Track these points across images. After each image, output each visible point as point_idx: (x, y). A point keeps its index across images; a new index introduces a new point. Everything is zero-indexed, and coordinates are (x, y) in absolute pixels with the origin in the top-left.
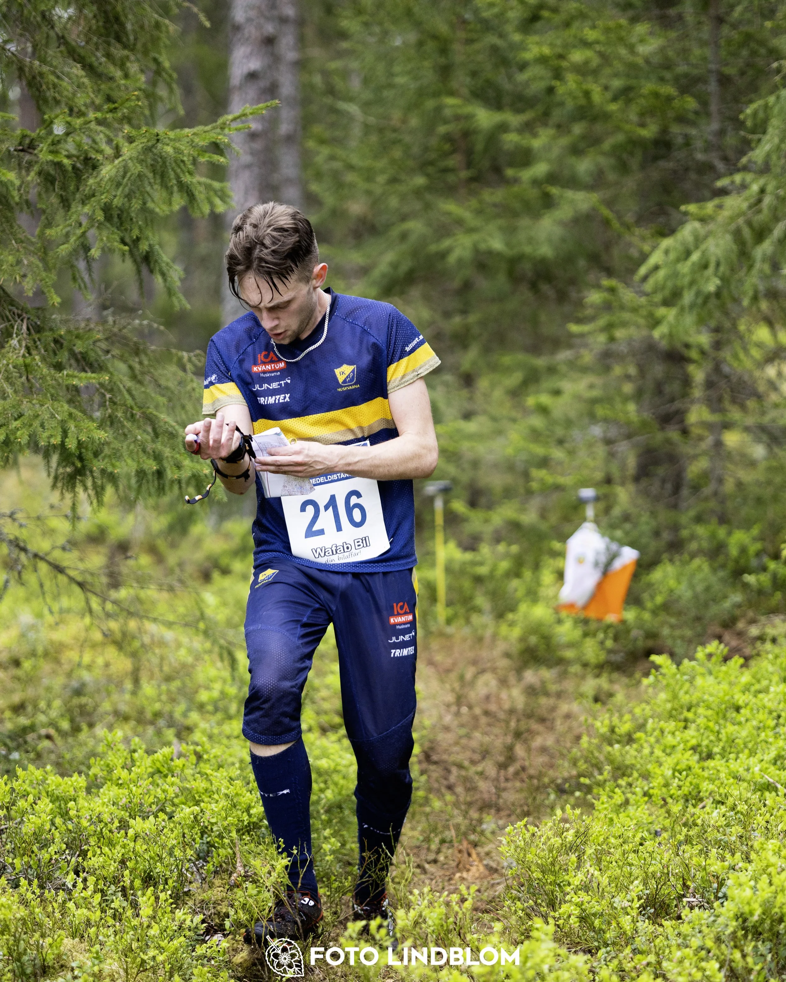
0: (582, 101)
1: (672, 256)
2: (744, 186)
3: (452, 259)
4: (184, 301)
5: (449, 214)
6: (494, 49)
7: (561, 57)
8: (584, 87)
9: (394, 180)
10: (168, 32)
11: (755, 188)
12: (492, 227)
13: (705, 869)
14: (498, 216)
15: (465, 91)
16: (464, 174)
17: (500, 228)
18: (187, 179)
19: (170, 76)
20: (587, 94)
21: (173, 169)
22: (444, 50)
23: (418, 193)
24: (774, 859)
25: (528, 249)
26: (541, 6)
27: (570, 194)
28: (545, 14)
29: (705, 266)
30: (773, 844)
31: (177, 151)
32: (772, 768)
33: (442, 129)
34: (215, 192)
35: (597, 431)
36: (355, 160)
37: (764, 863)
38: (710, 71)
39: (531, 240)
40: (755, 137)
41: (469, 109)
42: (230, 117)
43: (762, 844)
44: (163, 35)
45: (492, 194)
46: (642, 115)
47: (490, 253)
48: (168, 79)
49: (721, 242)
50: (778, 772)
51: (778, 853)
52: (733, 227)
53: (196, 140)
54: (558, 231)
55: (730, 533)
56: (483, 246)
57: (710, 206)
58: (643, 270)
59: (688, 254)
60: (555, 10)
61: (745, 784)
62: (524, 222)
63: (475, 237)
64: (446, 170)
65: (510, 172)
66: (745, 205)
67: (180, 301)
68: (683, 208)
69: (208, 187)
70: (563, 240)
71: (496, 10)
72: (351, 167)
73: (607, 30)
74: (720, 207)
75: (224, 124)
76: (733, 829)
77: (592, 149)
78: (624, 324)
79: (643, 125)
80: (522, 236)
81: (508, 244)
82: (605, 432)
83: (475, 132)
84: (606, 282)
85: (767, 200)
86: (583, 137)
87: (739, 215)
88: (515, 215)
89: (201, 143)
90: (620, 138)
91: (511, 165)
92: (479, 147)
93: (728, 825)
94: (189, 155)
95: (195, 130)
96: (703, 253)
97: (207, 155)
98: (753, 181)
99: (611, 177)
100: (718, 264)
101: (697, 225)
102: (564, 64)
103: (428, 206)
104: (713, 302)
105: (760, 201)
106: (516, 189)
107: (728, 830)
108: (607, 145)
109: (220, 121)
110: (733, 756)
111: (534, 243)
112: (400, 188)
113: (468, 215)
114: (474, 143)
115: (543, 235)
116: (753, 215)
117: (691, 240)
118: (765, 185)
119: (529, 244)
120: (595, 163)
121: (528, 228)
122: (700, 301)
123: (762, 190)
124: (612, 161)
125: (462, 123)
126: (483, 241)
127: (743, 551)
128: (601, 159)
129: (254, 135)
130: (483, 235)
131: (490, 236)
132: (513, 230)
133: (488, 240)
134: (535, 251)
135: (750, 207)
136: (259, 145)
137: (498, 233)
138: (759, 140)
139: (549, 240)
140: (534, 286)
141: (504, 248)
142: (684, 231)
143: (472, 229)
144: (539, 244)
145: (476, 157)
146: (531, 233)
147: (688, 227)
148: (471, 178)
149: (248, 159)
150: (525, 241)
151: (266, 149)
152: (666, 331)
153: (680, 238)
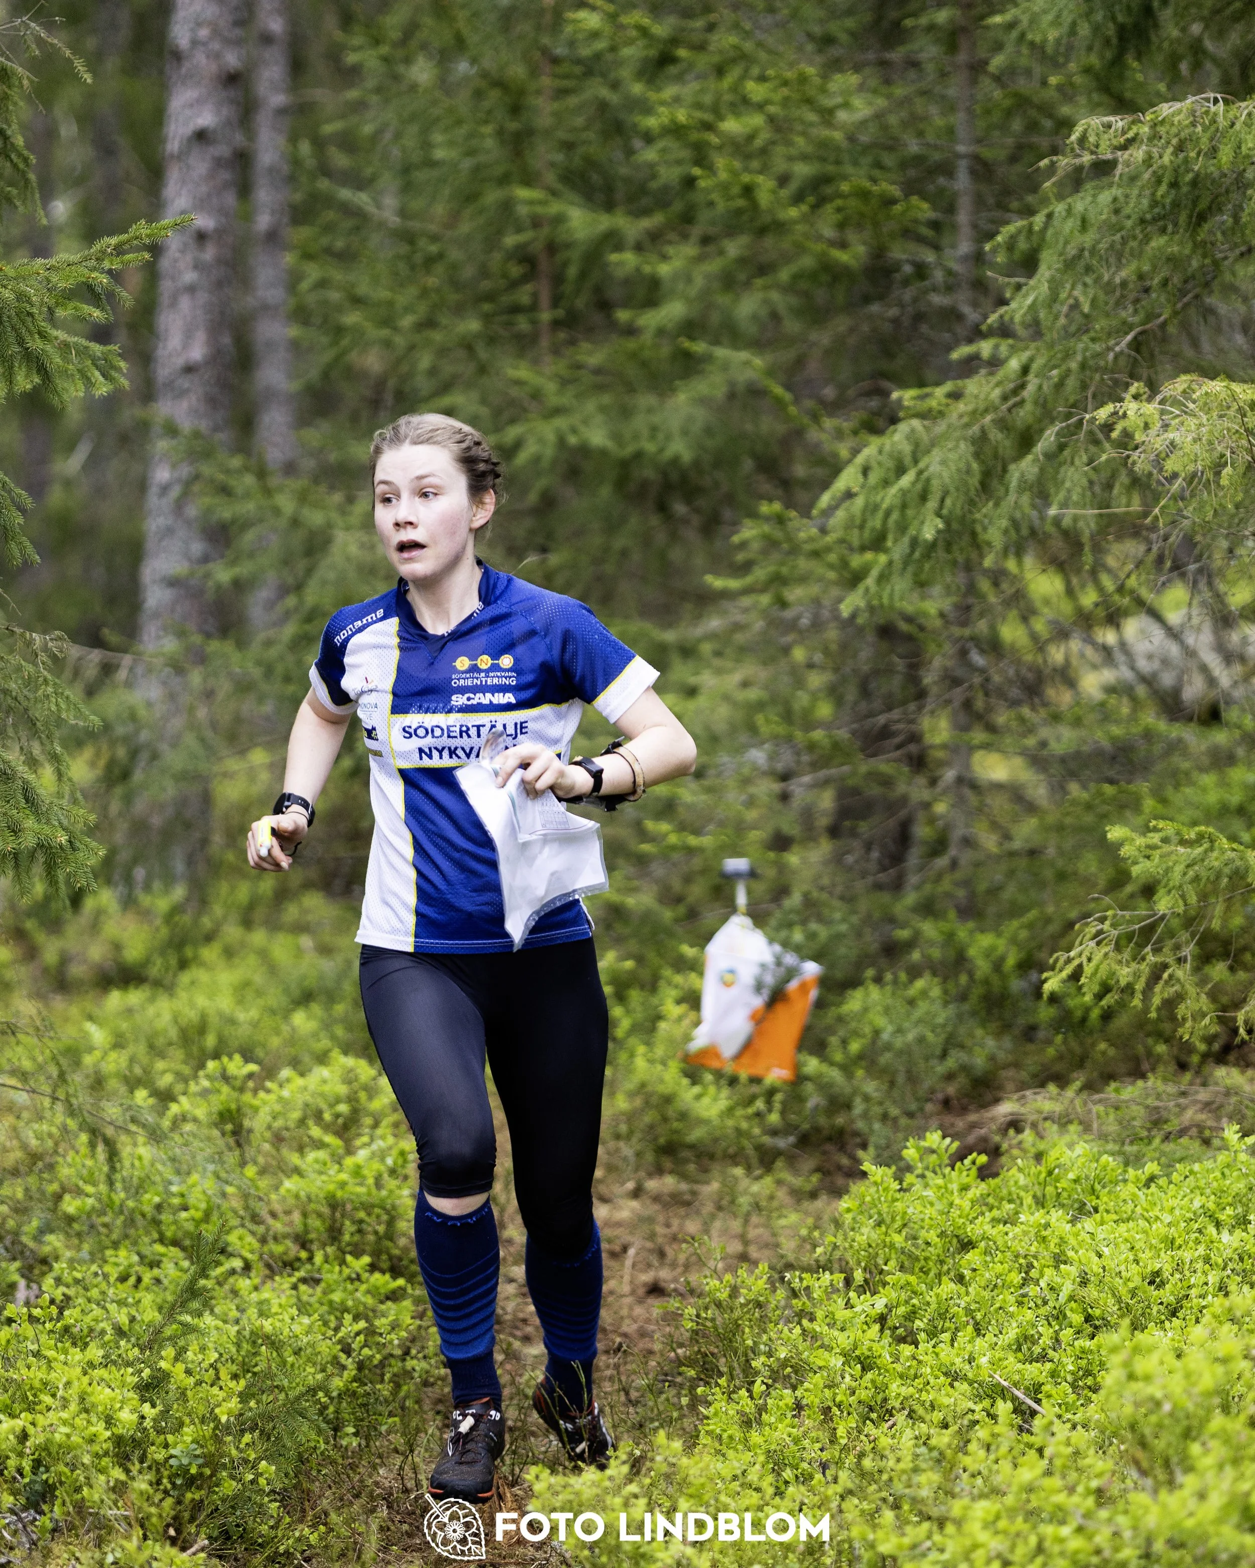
0: (741, 203)
1: (874, 476)
2: (996, 362)
3: (522, 457)
4: (30, 549)
5: (518, 383)
6: (603, 106)
7: (708, 127)
8: (746, 178)
9: (429, 323)
10: (21, 86)
11: (1014, 364)
12: (590, 406)
13: (872, 1546)
14: (600, 388)
15: (550, 178)
16: (545, 316)
17: (602, 409)
18: (35, 344)
19: (26, 160)
20: (748, 191)
21: (13, 328)
22: (515, 110)
23: (468, 346)
24: (983, 1537)
25: (650, 447)
26: (674, 41)
27: (721, 352)
28: (682, 53)
29: (925, 495)
30: (983, 1508)
31: (21, 297)
32: (1011, 1359)
33: (510, 240)
34: (94, 361)
35: (758, 756)
36: (363, 289)
37: (968, 1542)
38: (958, 156)
39: (654, 430)
40: (1012, 282)
41: (555, 208)
42: (114, 241)
43: (966, 1508)
44: (14, 94)
46: (841, 226)
47: (584, 450)
48: (21, 166)
49: (953, 456)
50: (1020, 1366)
51: (990, 1524)
52: (976, 428)
53: (54, 279)
54: (701, 415)
55: (973, 935)
56: (573, 440)
57: (940, 392)
58: (825, 499)
59: (901, 470)
60: (701, 47)
61: (965, 1386)
62: (646, 400)
63: (561, 422)
64: (516, 309)
65: (623, 315)
66: (997, 392)
67: (22, 550)
68: (894, 396)
69: (83, 352)
70: (708, 431)
71: (600, 45)
72: (357, 301)
73: (785, 83)
74: (955, 396)
75: (103, 252)
76: (922, 1478)
77: (759, 282)
78: (803, 579)
79: (843, 245)
80: (640, 422)
81: (617, 437)
82: (772, 758)
83: (568, 246)
85: (1033, 386)
86: (742, 261)
87: (986, 411)
88: (631, 389)
89: (62, 285)
90: (807, 262)
91: (626, 304)
92: (572, 272)
93: (916, 1470)
94: (42, 303)
95: (52, 261)
96: (921, 472)
97: (72, 304)
98: (1013, 350)
99: (792, 326)
100: (945, 495)
101: (916, 423)
102: (714, 140)
103: (482, 370)
104: (941, 554)
105: (1022, 386)
106: (631, 344)
108: (784, 275)
109: (97, 246)
110: (946, 1336)
111: (661, 436)
112: (437, 336)
113: (550, 387)
114: (565, 264)
115: (675, 423)
116: (1009, 410)
117: (907, 448)
118: (1031, 360)
119: (652, 438)
120: (766, 301)
121: (650, 410)
122: (917, 555)
123: (1025, 370)
124: (794, 300)
125: (545, 231)
126: (574, 431)
127: (998, 966)
128: (775, 296)
129: (201, 237)
130: (575, 419)
131: (586, 422)
132: (626, 412)
133: (583, 429)
134: (661, 450)
135: (1005, 398)
136: (209, 254)
137: (599, 419)
138: (1018, 287)
139: (685, 432)
140: (662, 508)
141: (609, 444)
142: (897, 437)
143: (557, 411)
144: (669, 437)
145: (568, 289)
146: (656, 419)
147: (903, 428)
148: (556, 324)
149: (189, 277)
150: (645, 432)
151: (220, 261)
152: (862, 604)
153: (887, 448)
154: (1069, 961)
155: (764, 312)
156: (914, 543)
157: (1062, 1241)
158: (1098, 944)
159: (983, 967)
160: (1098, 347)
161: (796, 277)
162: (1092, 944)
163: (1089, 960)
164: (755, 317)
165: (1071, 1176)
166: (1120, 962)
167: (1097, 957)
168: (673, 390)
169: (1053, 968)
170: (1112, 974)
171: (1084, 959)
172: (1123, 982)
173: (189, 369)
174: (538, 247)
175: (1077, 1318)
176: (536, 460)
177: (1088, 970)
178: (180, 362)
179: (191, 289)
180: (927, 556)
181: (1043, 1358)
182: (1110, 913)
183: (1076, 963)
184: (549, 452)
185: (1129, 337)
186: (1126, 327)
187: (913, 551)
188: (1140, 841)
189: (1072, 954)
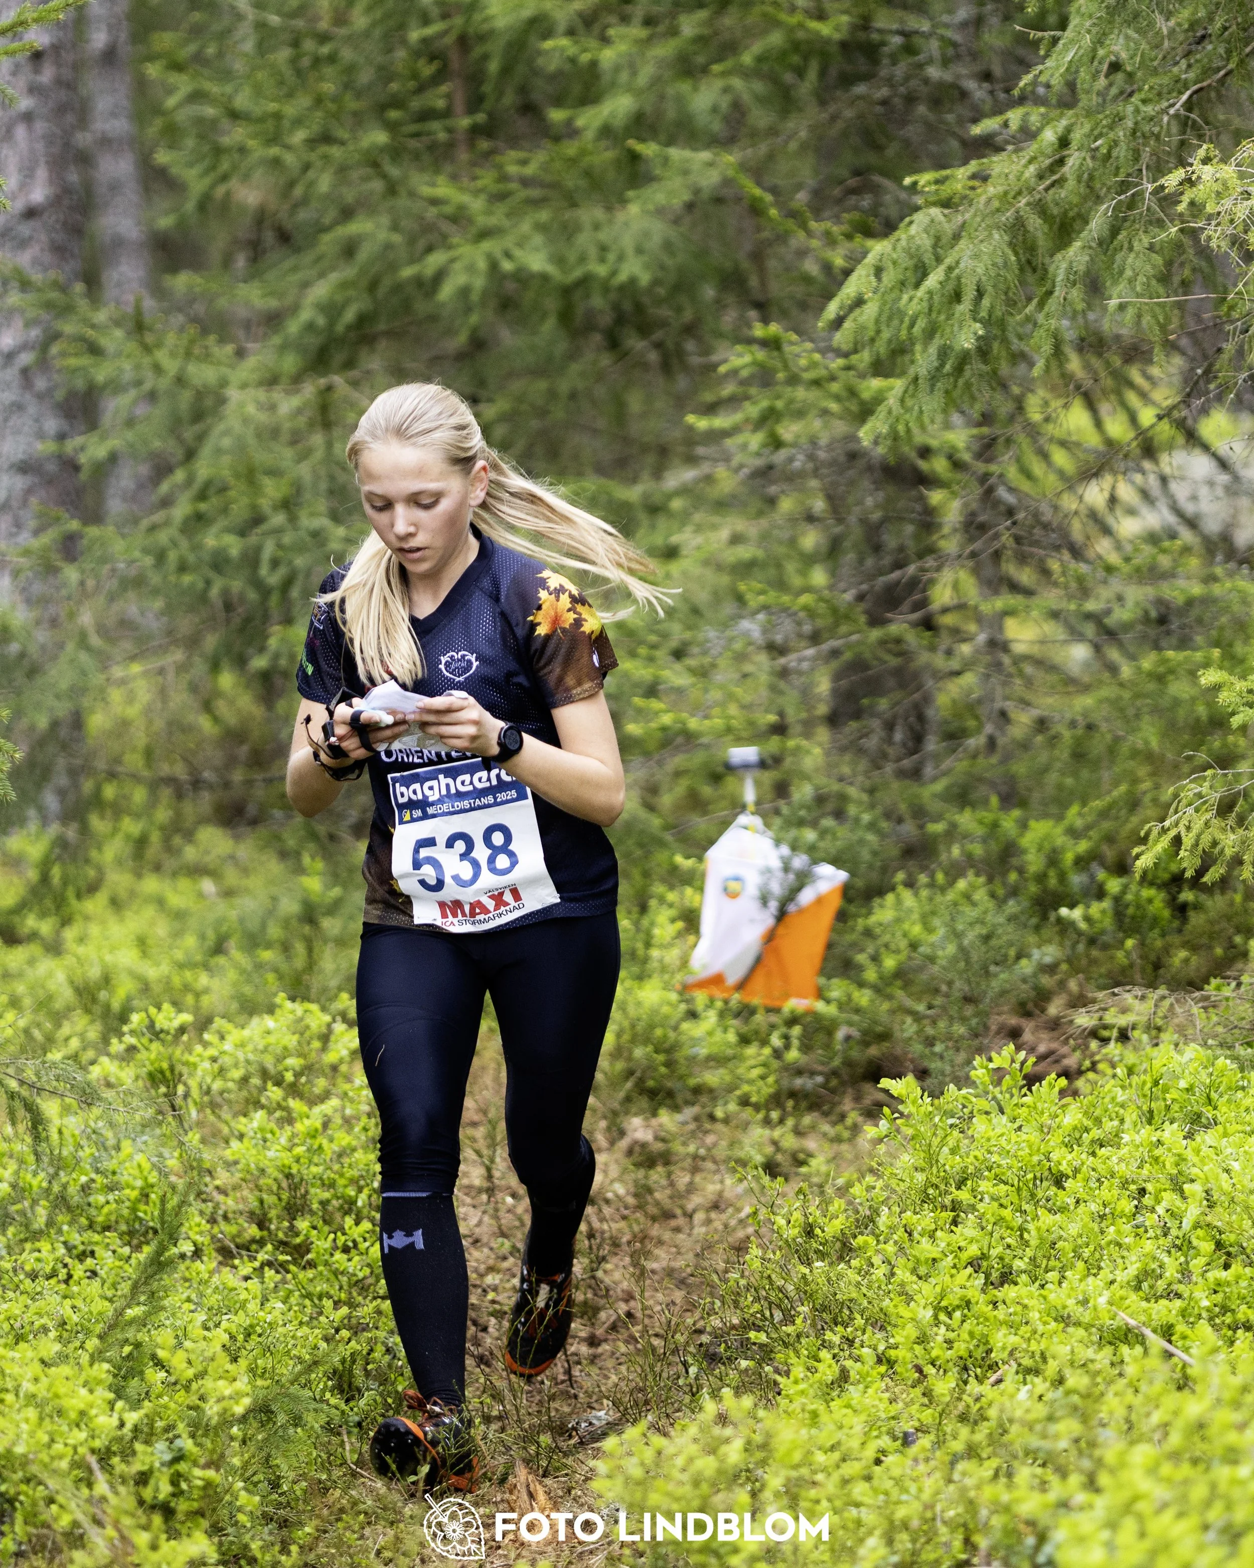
1: (889, 277)
2: (1028, 134)
3: (446, 291)
5: (436, 202)
11: (1049, 136)
12: (526, 227)
13: (1008, 1509)
14: (536, 203)
16: (464, 122)
17: (541, 228)
23: (373, 161)
25: (600, 270)
27: (675, 153)
29: (957, 296)
30: (1143, 1454)
32: (1133, 1297)
33: (416, 35)
35: (751, 628)
36: (242, 100)
37: (1128, 1493)
39: (603, 249)
40: (1046, 34)
43: (1122, 1454)
45: (524, 162)
47: (522, 277)
49: (985, 248)
50: (1144, 1304)
52: (1009, 215)
54: (659, 230)
55: (1023, 825)
56: (507, 266)
57: (962, 173)
58: (832, 309)
59: (921, 272)
61: (1081, 1332)
62: (591, 214)
63: (492, 246)
64: (426, 115)
65: (556, 115)
66: (1032, 170)
68: (907, 181)
70: (668, 246)
72: (237, 117)
74: (982, 177)
77: (716, 68)
78: (797, 412)
79: (821, 15)
80: (584, 240)
81: (559, 260)
82: (767, 631)
83: (487, 37)
84: (759, 331)
85: (1074, 160)
86: (700, 40)
87: (1019, 193)
88: (572, 202)
90: (775, 40)
91: (559, 102)
92: (493, 67)
93: (1050, 1418)
96: (950, 269)
98: (1046, 121)
99: (760, 118)
100: (980, 293)
101: (935, 211)
103: (392, 190)
104: (977, 366)
105: (1061, 162)
106: (570, 149)
107: (1054, 1428)
108: (747, 59)
110: (1053, 1276)
111: (611, 257)
112: (335, 151)
113: (476, 205)
114: (485, 57)
115: (628, 242)
116: (1047, 189)
117: (926, 242)
118: (1069, 130)
119: (602, 260)
120: (726, 90)
121: (597, 227)
122: (948, 367)
123: (1064, 142)
124: (759, 87)
125: (458, 21)
126: (508, 255)
127: (1053, 859)
128: (737, 83)
129: (37, 56)
130: (508, 242)
131: (520, 245)
132: (569, 231)
133: (517, 253)
134: (614, 273)
135: (1041, 177)
136: (47, 75)
137: (538, 239)
138: (1055, 41)
139: (639, 250)
140: (613, 343)
141: (551, 269)
142: (913, 230)
143: (484, 234)
144: (621, 258)
145: (487, 88)
146: (603, 236)
147: (920, 218)
148: (476, 131)
149: (25, 103)
150: (593, 252)
151: (59, 82)
152: (885, 430)
153: (903, 243)
154: (1164, 831)
155: (725, 103)
156: (944, 353)
157: (1181, 1159)
158: (1197, 810)
159: (1034, 862)
160: (1149, 110)
161: (760, 59)
162: (1190, 810)
163: (1188, 828)
164: (715, 109)
165: (1183, 1084)
166: (1224, 830)
167: (1197, 826)
168: (623, 202)
169: (1144, 840)
170: (1215, 843)
171: (1182, 829)
172: (1229, 852)
173: (31, 213)
174: (449, 40)
175: (1207, 1247)
176: (464, 292)
177: (1188, 841)
178: (19, 205)
179: (28, 117)
180: (959, 369)
181: (1171, 1294)
182: (1209, 772)
183: (1172, 833)
184: (479, 283)
185: (1185, 97)
186: (1180, 85)
187: (942, 365)
188: (1241, 686)
189: (1167, 823)
